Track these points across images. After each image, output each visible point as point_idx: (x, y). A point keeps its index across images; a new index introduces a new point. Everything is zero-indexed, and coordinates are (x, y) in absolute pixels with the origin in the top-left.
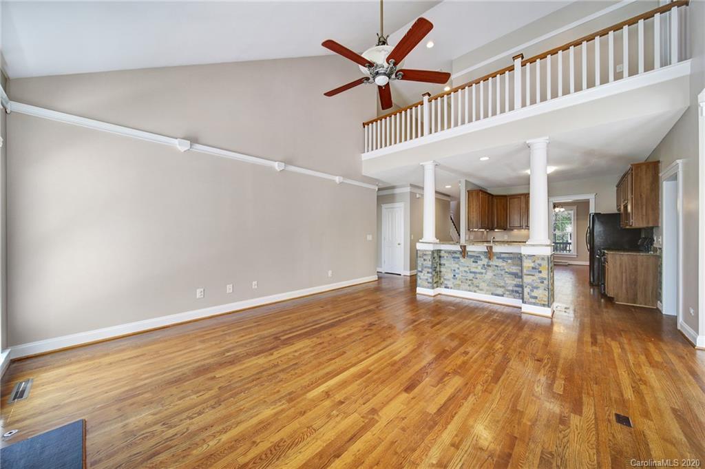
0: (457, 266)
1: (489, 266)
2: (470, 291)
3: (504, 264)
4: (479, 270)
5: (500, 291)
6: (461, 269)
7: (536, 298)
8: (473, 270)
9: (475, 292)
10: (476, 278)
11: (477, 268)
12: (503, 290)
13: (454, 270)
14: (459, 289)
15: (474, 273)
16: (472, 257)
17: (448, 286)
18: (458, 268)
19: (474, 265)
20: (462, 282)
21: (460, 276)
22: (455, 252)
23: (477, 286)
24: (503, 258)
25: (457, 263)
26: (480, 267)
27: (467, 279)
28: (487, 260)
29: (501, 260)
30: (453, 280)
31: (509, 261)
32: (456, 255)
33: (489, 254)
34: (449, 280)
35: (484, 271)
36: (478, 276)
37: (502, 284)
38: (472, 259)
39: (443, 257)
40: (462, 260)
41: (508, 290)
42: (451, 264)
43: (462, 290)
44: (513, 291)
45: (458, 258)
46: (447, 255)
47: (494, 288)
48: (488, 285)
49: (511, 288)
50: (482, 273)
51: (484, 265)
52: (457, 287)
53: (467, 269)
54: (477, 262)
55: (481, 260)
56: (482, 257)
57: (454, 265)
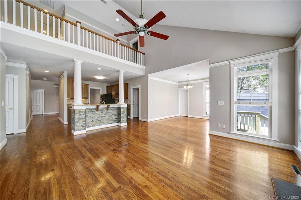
0: (94, 115)
1: (107, 113)
2: (100, 125)
3: (112, 112)
4: (104, 115)
5: (111, 122)
6: (96, 116)
7: (124, 120)
8: (101, 116)
9: (102, 125)
10: (102, 119)
11: (102, 115)
12: (112, 121)
13: (92, 118)
14: (95, 126)
15: (102, 117)
16: (101, 110)
17: (89, 126)
18: (94, 116)
19: (101, 113)
20: (96, 122)
21: (95, 120)
22: (93, 109)
23: (102, 123)
24: (112, 109)
25: (94, 114)
26: (104, 114)
27: (98, 121)
28: (106, 111)
29: (111, 110)
30: (92, 123)
31: (114, 110)
32: (94, 110)
33: (108, 108)
34: (90, 123)
35: (105, 115)
36: (103, 118)
37: (112, 119)
38: (101, 111)
39: (87, 112)
40: (96, 112)
41: (113, 121)
42: (91, 115)
43: (96, 126)
44: (115, 121)
45: (95, 112)
46: (89, 111)
47: (109, 121)
48: (107, 121)
49: (114, 120)
50: (104, 117)
51: (105, 113)
52: (94, 125)
53: (98, 116)
54: (102, 112)
55: (104, 111)
56: (105, 110)
57: (92, 115)
